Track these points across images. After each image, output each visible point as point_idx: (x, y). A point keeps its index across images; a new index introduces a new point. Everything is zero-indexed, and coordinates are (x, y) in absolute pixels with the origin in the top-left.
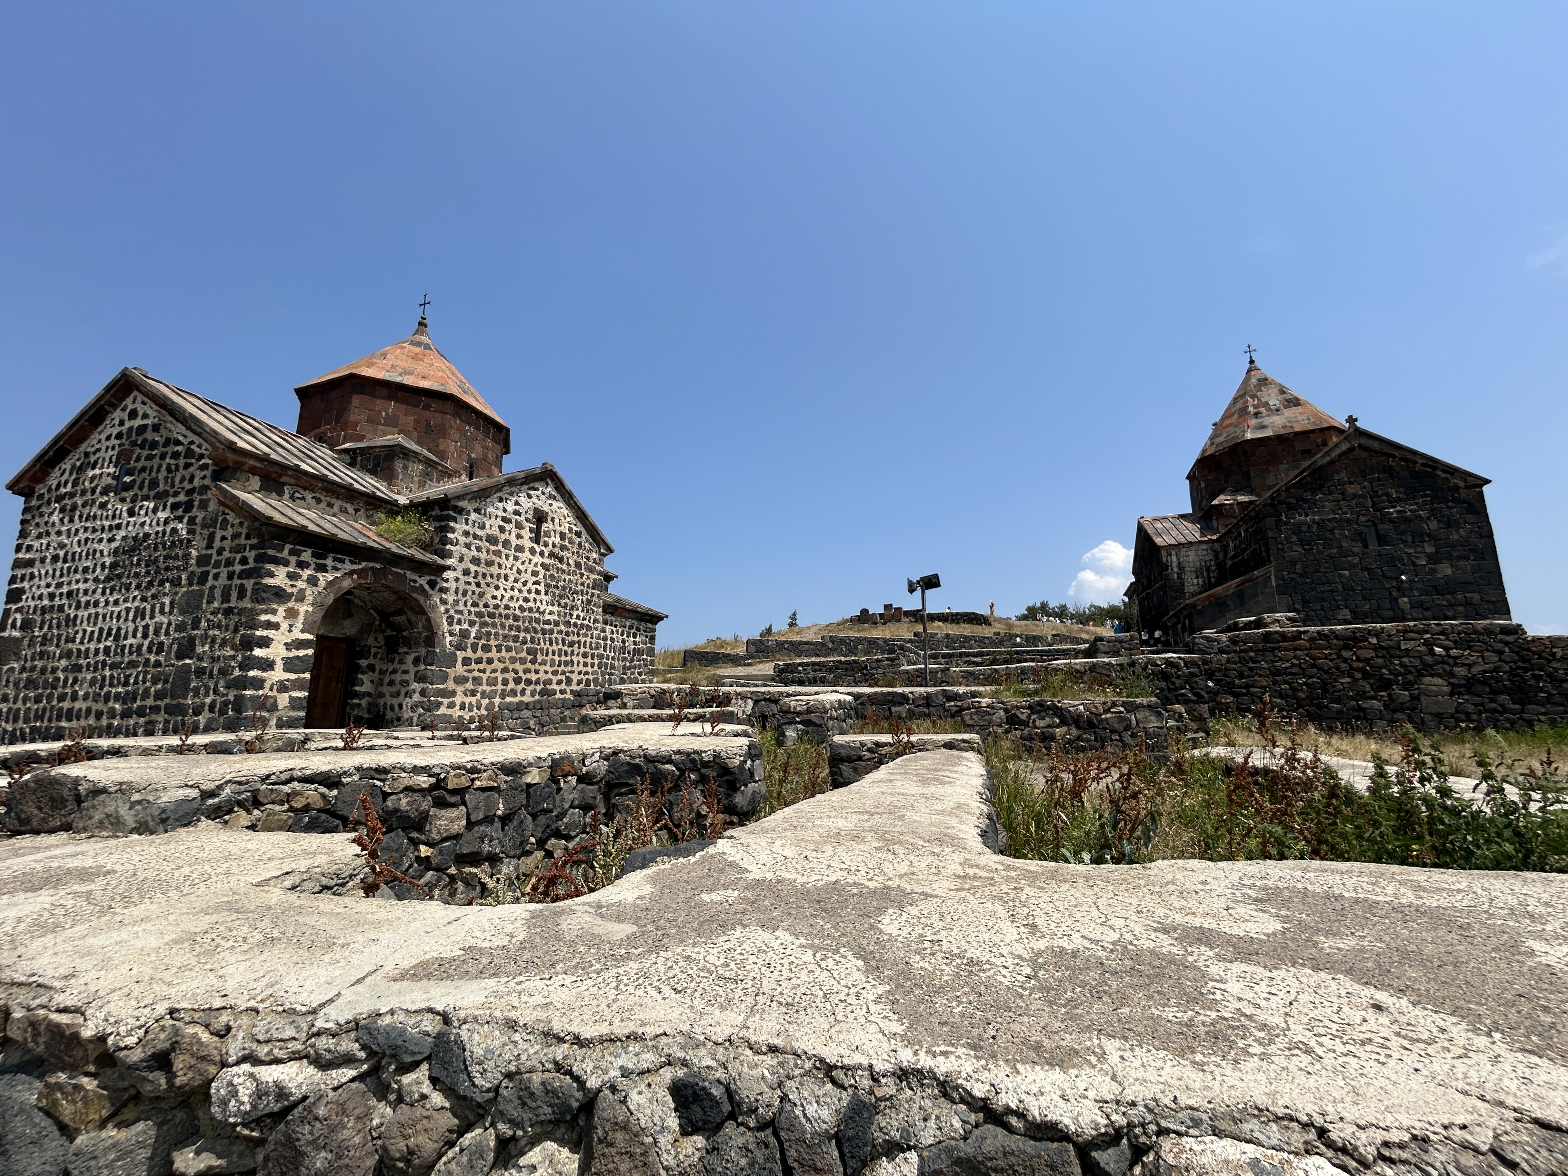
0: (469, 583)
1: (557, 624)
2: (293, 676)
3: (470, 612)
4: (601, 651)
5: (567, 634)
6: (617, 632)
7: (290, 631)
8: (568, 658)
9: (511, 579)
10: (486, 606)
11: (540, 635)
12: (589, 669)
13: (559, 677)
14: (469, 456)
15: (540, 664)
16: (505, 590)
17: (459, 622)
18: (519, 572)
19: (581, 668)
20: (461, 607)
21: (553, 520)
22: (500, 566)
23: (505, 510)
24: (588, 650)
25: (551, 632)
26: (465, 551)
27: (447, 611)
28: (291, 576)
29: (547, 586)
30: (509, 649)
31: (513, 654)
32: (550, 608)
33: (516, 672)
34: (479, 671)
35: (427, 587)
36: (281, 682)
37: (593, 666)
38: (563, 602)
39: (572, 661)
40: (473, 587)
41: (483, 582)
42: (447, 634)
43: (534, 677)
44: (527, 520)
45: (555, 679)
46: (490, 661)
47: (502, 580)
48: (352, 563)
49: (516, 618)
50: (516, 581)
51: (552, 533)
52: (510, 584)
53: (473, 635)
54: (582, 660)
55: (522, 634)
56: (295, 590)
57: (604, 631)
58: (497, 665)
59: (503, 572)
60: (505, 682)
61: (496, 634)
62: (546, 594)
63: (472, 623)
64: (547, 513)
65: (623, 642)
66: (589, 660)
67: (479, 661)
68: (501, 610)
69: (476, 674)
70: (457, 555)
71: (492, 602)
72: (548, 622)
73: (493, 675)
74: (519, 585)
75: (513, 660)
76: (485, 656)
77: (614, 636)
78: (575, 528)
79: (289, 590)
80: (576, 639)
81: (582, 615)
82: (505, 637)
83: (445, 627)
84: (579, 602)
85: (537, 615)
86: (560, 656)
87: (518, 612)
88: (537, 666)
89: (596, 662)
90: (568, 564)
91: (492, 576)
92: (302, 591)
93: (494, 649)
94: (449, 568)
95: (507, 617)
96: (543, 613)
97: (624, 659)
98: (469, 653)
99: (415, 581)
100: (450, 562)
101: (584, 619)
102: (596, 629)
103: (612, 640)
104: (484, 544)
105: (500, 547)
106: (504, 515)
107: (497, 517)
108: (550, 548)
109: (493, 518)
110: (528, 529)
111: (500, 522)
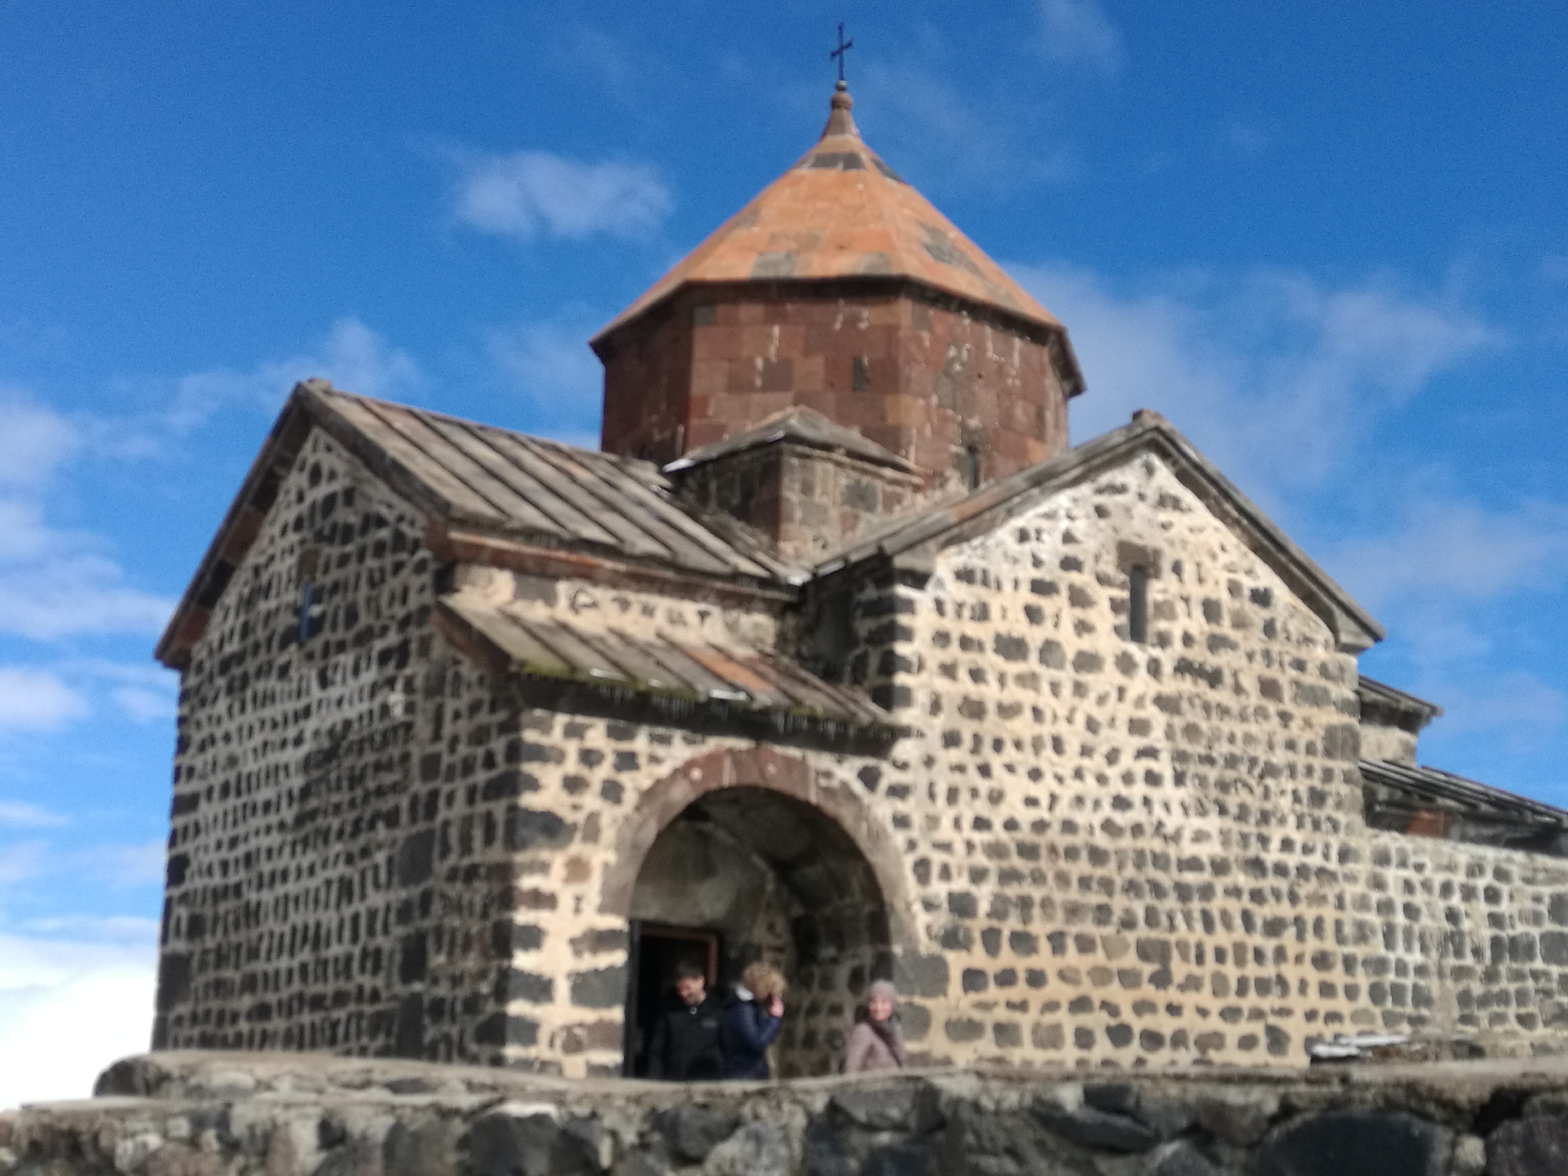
0: (960, 768)
1: (1220, 867)
2: (589, 1015)
3: (970, 846)
4: (1377, 947)
5: (1257, 896)
6: (1427, 886)
7: (577, 910)
8: (1269, 971)
9: (1072, 746)
10: (1011, 825)
11: (1171, 903)
12: (1341, 1004)
13: (1245, 1027)
14: (963, 426)
15: (1182, 988)
16: (1060, 779)
17: (946, 873)
18: (1092, 725)
19: (1313, 999)
20: (945, 832)
21: (1177, 568)
22: (1037, 713)
23: (1037, 563)
24: (1329, 944)
25: (1207, 892)
26: (942, 684)
27: (912, 845)
28: (573, 784)
29: (1180, 756)
30: (1085, 945)
31: (1099, 957)
32: (1196, 822)
33: (1111, 1008)
34: (1010, 1005)
35: (858, 787)
36: (568, 1029)
37: (1351, 992)
38: (1232, 801)
39: (1282, 982)
40: (973, 777)
41: (996, 763)
42: (917, 908)
43: (1166, 1025)
44: (1103, 580)
45: (1233, 1032)
46: (1036, 979)
47: (1048, 752)
48: (688, 741)
49: (1097, 856)
50: (1086, 751)
51: (1180, 607)
52: (1071, 760)
53: (984, 907)
54: (1314, 977)
55: (1119, 903)
56: (579, 818)
57: (1378, 884)
58: (1055, 989)
59: (1046, 730)
60: (1084, 1038)
61: (1047, 903)
62: (1179, 779)
63: (978, 875)
64: (1157, 553)
65: (1452, 916)
66: (1337, 976)
67: (1006, 978)
68: (1054, 835)
69: (1002, 1014)
70: (921, 698)
71: (1026, 816)
72: (1193, 864)
73: (1049, 1019)
74: (1096, 762)
75: (1101, 976)
76: (1022, 964)
77: (1419, 899)
78: (1248, 584)
79: (569, 816)
80: (1285, 910)
81: (1298, 838)
82: (1073, 911)
83: (911, 887)
84: (1285, 803)
85: (1157, 845)
86: (1240, 962)
87: (1101, 840)
88: (1172, 995)
89: (1363, 980)
90: (1238, 689)
91: (1018, 745)
92: (593, 818)
93: (1045, 946)
94: (904, 732)
95: (1071, 853)
96: (1176, 837)
97: (1460, 973)
98: (978, 958)
99: (828, 775)
100: (904, 716)
101: (1307, 850)
102: (1351, 878)
103: (1411, 911)
104: (991, 661)
105: (1033, 664)
106: (1037, 574)
107: (1016, 584)
108: (1177, 648)
109: (1008, 587)
110: (1105, 605)
111: (1026, 596)
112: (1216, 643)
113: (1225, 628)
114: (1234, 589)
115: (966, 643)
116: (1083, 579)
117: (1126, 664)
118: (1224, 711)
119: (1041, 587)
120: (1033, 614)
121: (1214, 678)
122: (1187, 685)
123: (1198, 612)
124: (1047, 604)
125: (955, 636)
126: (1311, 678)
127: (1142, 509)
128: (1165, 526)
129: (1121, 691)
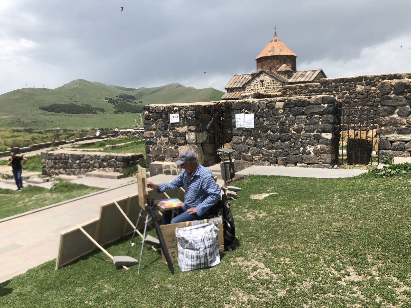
105: (254, 91)
106: (254, 84)
108: (265, 87)
109: (252, 86)
112: (269, 86)
113: (270, 84)
114: (270, 81)
115: (249, 90)
117: (261, 89)
118: (269, 91)
120: (254, 87)
121: (268, 88)
122: (266, 89)
123: (267, 83)
124: (255, 86)
126: (277, 86)
127: (262, 77)
128: (264, 78)
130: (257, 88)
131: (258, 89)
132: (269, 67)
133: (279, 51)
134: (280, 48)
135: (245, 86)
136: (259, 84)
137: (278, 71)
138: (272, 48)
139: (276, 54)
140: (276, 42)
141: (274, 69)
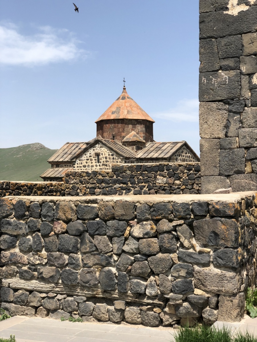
21: (102, 154)
44: (94, 157)
64: (100, 153)
104: (83, 168)
105: (87, 167)
106: (87, 158)
107: (85, 160)
108: (102, 163)
109: (84, 160)
110: (94, 160)
111: (86, 161)
112: (107, 161)
113: (108, 160)
114: (109, 155)
115: (80, 167)
116: (92, 158)
117: (96, 166)
119: (87, 160)
120: (87, 163)
121: (106, 165)
122: (103, 167)
123: (104, 158)
124: (88, 161)
125: (79, 166)
127: (98, 148)
128: (101, 150)
129: (96, 169)
130: (90, 164)
131: (92, 166)
132: (111, 135)
133: (126, 112)
134: (129, 109)
135: (74, 160)
136: (93, 159)
137: (123, 141)
138: (117, 108)
139: (121, 117)
140: (123, 101)
141: (118, 137)
